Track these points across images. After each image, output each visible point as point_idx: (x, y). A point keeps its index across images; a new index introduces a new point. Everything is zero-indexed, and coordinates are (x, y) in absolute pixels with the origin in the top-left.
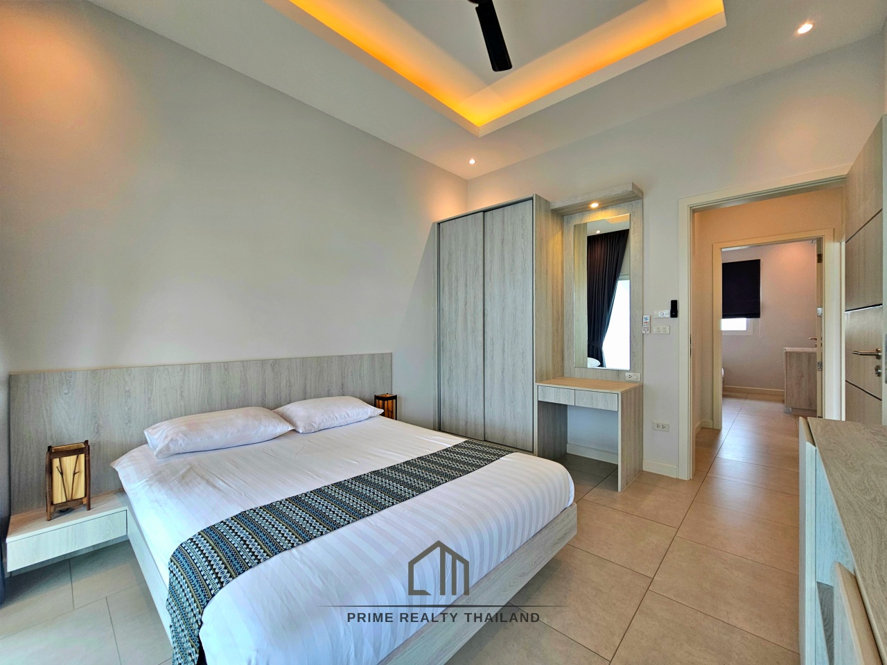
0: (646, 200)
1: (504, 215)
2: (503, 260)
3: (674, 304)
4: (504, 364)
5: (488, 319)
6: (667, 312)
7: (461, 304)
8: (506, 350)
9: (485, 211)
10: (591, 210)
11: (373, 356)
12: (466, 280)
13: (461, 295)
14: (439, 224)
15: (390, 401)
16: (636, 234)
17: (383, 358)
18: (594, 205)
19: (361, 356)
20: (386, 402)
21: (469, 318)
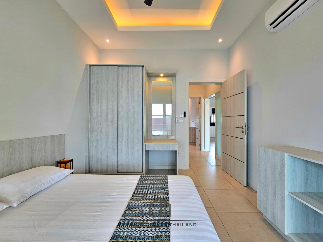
0: (176, 77)
1: (128, 70)
2: (128, 90)
3: (185, 113)
4: (128, 136)
5: (120, 116)
6: (183, 116)
7: (104, 108)
8: (129, 130)
9: (118, 66)
10: (160, 77)
11: (53, 136)
12: (108, 97)
13: (104, 104)
14: (90, 66)
15: (69, 163)
16: (174, 88)
17: (60, 138)
18: (162, 75)
19: (46, 137)
20: (67, 164)
21: (109, 115)
